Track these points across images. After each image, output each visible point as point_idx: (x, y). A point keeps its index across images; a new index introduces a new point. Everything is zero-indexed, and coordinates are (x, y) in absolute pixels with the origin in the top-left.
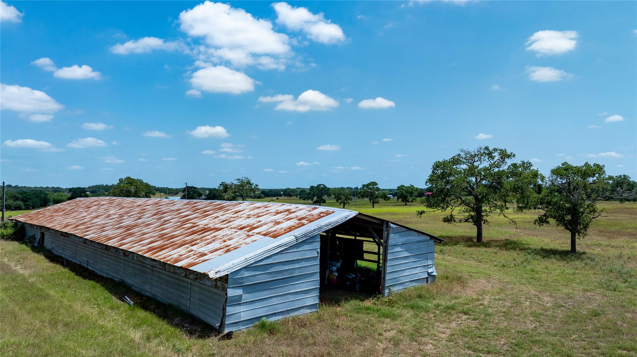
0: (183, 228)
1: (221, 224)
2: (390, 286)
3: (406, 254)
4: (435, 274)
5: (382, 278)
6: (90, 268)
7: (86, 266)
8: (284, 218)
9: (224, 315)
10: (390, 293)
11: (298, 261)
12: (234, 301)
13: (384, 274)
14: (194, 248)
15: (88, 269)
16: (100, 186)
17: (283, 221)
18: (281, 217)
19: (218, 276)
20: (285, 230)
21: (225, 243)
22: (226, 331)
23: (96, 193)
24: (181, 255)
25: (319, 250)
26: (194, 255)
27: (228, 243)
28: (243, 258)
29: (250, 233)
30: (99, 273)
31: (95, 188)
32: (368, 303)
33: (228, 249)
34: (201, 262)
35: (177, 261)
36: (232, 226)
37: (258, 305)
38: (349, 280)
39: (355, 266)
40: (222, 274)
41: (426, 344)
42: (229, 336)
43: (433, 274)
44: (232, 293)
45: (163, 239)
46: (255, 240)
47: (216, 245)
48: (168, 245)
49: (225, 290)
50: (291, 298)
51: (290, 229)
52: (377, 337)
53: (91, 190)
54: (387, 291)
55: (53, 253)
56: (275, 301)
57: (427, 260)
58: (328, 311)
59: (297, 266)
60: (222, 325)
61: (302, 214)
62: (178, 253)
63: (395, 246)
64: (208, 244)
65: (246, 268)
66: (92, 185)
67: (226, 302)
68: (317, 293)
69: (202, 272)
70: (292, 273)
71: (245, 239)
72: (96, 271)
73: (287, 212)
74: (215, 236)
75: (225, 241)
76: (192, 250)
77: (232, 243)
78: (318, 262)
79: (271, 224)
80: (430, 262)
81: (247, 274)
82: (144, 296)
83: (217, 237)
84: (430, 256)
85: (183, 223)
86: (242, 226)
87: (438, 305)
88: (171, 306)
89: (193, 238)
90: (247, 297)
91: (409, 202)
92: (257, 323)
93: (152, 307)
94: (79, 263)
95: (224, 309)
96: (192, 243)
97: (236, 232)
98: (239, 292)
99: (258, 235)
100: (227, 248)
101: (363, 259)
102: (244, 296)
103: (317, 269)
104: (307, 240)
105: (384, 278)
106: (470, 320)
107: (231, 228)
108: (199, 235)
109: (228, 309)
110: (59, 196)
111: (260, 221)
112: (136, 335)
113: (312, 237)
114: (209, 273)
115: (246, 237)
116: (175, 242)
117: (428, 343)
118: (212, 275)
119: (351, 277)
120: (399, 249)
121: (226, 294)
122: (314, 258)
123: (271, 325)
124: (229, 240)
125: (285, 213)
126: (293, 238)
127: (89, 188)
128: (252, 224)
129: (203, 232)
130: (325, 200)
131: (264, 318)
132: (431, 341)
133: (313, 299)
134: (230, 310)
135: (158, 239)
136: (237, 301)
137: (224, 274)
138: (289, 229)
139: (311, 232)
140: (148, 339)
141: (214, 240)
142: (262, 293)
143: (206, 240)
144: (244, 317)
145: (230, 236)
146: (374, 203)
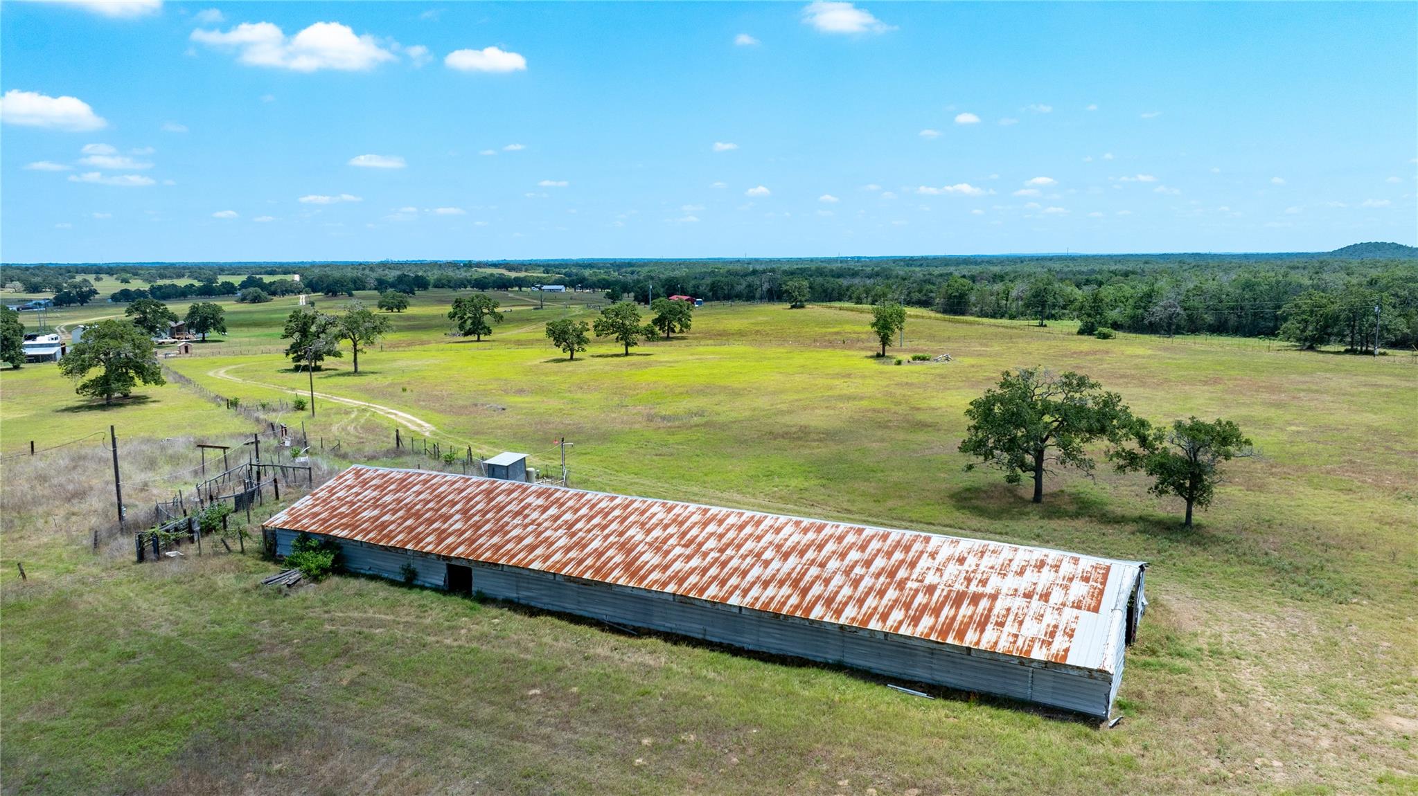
1: (973, 584)
8: (1058, 577)
14: (1010, 630)
17: (1066, 583)
18: (1053, 576)
20: (1091, 599)
24: (1013, 643)
26: (1032, 642)
27: (1047, 621)
29: (1052, 605)
30: (751, 647)
33: (1066, 633)
34: (1061, 652)
35: (1023, 651)
36: (1004, 591)
48: (955, 624)
49: (1108, 680)
51: (1095, 597)
60: (1107, 712)
62: (998, 638)
64: (1020, 623)
71: (1059, 614)
74: (1008, 610)
75: (1037, 619)
76: (1016, 635)
77: (1054, 622)
79: (1059, 589)
83: (1013, 611)
85: (890, 577)
86: (1021, 592)
89: (975, 612)
91: (674, 332)
95: (1108, 698)
96: (990, 621)
97: (1028, 602)
99: (1068, 608)
100: (1060, 630)
107: (1007, 594)
108: (973, 605)
111: (1034, 583)
115: (1057, 612)
121: (1110, 684)
124: (1041, 617)
128: (1030, 589)
129: (967, 599)
138: (1092, 596)
141: (1018, 617)
143: (1004, 616)
145: (1032, 610)
146: (627, 345)
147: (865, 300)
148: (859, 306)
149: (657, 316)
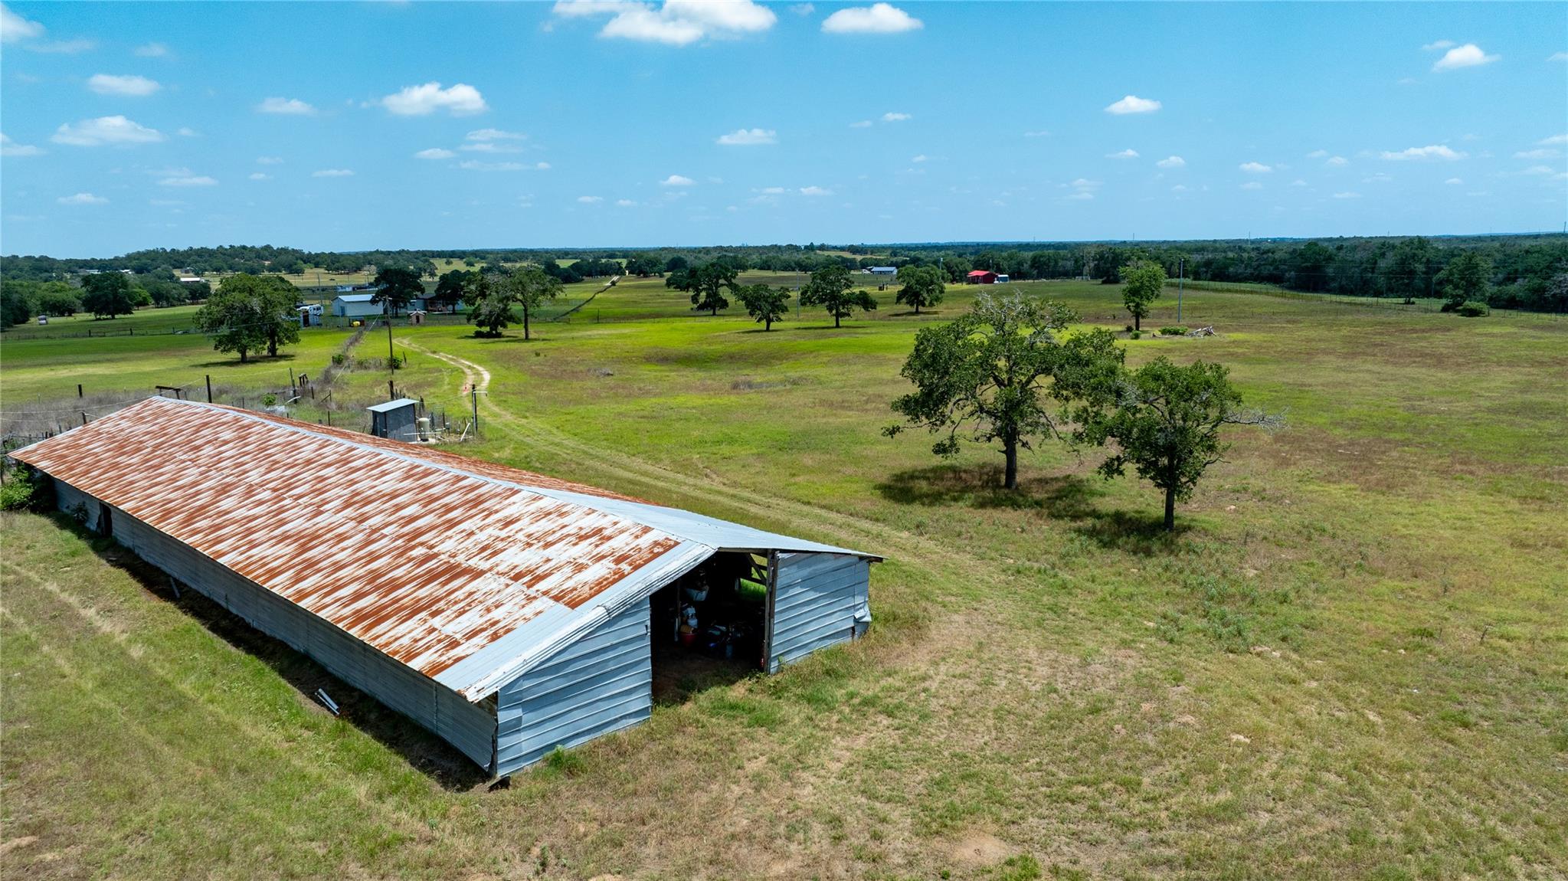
0: (410, 560)
1: (478, 557)
2: (781, 654)
3: (813, 595)
4: (868, 619)
5: (766, 646)
6: (234, 611)
7: (223, 604)
8: (590, 553)
9: (495, 751)
10: (780, 670)
11: (613, 647)
12: (509, 728)
13: (770, 638)
14: (436, 622)
15: (228, 612)
16: (156, 252)
17: (589, 563)
18: (585, 551)
19: (481, 696)
20: (591, 589)
21: (489, 616)
22: (501, 773)
23: (149, 271)
24: (416, 641)
25: (649, 623)
26: (439, 641)
27: (496, 614)
28: (520, 660)
29: (532, 592)
30: (255, 625)
31: (144, 261)
32: (738, 692)
33: (495, 633)
34: (451, 662)
35: (411, 655)
36: (500, 569)
37: (549, 726)
38: (714, 638)
39: (736, 588)
40: (488, 692)
41: (803, 785)
42: (504, 783)
43: (864, 620)
44: (504, 716)
45: (377, 588)
46: (540, 612)
47: (473, 619)
48: (390, 609)
49: (493, 713)
50: (604, 706)
51: (601, 586)
52: (733, 773)
53: (134, 263)
54: (774, 664)
55: (138, 557)
56: (577, 715)
57: (854, 596)
58: (668, 714)
59: (611, 655)
60: (493, 764)
61: (622, 545)
62: (409, 632)
63: (790, 586)
64: (461, 614)
65: (527, 676)
66: (135, 251)
67: (496, 731)
68: (648, 691)
69: (455, 689)
70: (604, 668)
71: (523, 606)
72: (248, 620)
73: (597, 538)
74: (471, 594)
75: (488, 610)
76: (434, 630)
77: (501, 617)
78: (648, 642)
79: (567, 570)
80: (859, 600)
81: (527, 684)
82: (353, 689)
83: (475, 596)
84: (857, 589)
85: (410, 540)
86: (517, 571)
87: (852, 696)
88: (404, 718)
89: (431, 594)
90: (529, 718)
91: (924, 305)
92: (548, 754)
93: (373, 716)
94: (206, 594)
95: (494, 742)
96: (431, 607)
97: (507, 586)
98: (517, 713)
99: (545, 598)
100: (494, 629)
101: (750, 578)
102: (525, 718)
103: (647, 653)
104: (627, 610)
105: (769, 644)
106: (890, 730)
107: (497, 573)
108: (444, 584)
109: (500, 741)
110: (57, 291)
111: (548, 560)
112: (360, 790)
113: (637, 604)
114: (466, 694)
115: (524, 602)
116: (401, 602)
117: (808, 783)
118: (472, 696)
119: (717, 633)
120: (798, 590)
121: (497, 720)
122: (641, 637)
123: (570, 756)
124: (497, 607)
125: (593, 540)
126: (601, 611)
127: (129, 257)
128: (534, 567)
129: (448, 576)
130: (725, 301)
131: (559, 746)
132: (812, 780)
133: (641, 701)
134: (503, 742)
135: (368, 587)
136: (515, 727)
137: (491, 693)
138: (597, 585)
139: (633, 597)
140: (380, 797)
141: (469, 605)
142: (554, 707)
143: (456, 603)
144: (526, 749)
145: (497, 598)
146: (838, 315)
147: (1203, 276)
148: (1197, 282)
149: (901, 288)
